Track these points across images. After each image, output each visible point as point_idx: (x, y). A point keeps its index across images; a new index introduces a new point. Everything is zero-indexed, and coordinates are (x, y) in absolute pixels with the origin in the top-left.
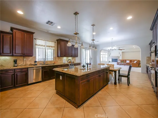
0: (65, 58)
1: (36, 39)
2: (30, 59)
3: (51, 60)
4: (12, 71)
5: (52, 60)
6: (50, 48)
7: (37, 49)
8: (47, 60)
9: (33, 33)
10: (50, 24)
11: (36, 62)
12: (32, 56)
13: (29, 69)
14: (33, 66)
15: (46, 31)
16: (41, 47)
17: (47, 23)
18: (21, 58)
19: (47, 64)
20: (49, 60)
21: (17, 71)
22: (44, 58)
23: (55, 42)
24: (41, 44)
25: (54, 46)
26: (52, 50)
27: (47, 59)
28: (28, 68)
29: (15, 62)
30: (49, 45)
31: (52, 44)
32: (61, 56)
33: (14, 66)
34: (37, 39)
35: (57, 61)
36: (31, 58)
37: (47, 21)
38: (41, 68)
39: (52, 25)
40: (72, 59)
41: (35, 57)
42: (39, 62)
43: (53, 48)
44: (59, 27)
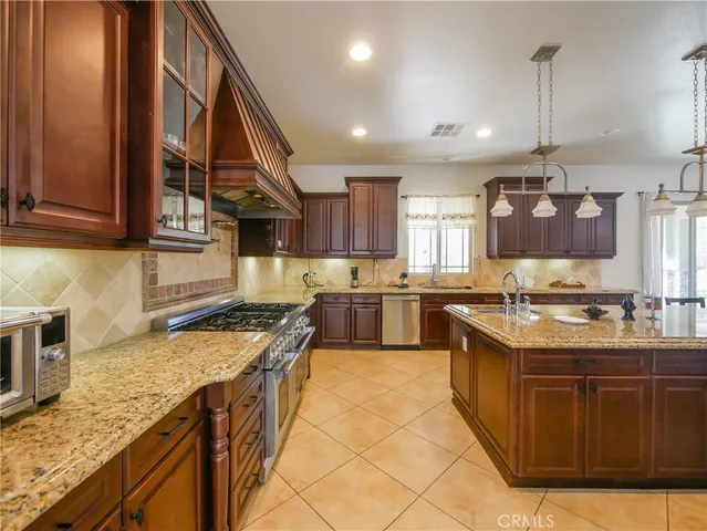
0: (527, 264)
1: (406, 197)
2: (390, 267)
3: (459, 270)
4: (345, 300)
5: (466, 270)
6: (457, 221)
7: (411, 232)
8: (443, 271)
9: (396, 180)
10: (445, 134)
11: (404, 276)
12: (393, 257)
13: (384, 298)
14: (396, 290)
15: (440, 160)
16: (424, 222)
17: (435, 134)
18: (368, 263)
19: (445, 285)
20: (449, 270)
21: (357, 301)
22: (434, 261)
23: (478, 196)
24: (423, 213)
25: (472, 212)
26: (467, 231)
27: (446, 267)
28: (381, 294)
29: (354, 273)
30: (452, 213)
31: (467, 205)
32: (502, 256)
33: (353, 287)
34: (411, 196)
35: (488, 277)
36: (392, 262)
37: (431, 127)
38: (418, 297)
39: (456, 134)
40: (575, 268)
41: (406, 260)
42: (416, 276)
43: (470, 222)
44: (484, 133)
